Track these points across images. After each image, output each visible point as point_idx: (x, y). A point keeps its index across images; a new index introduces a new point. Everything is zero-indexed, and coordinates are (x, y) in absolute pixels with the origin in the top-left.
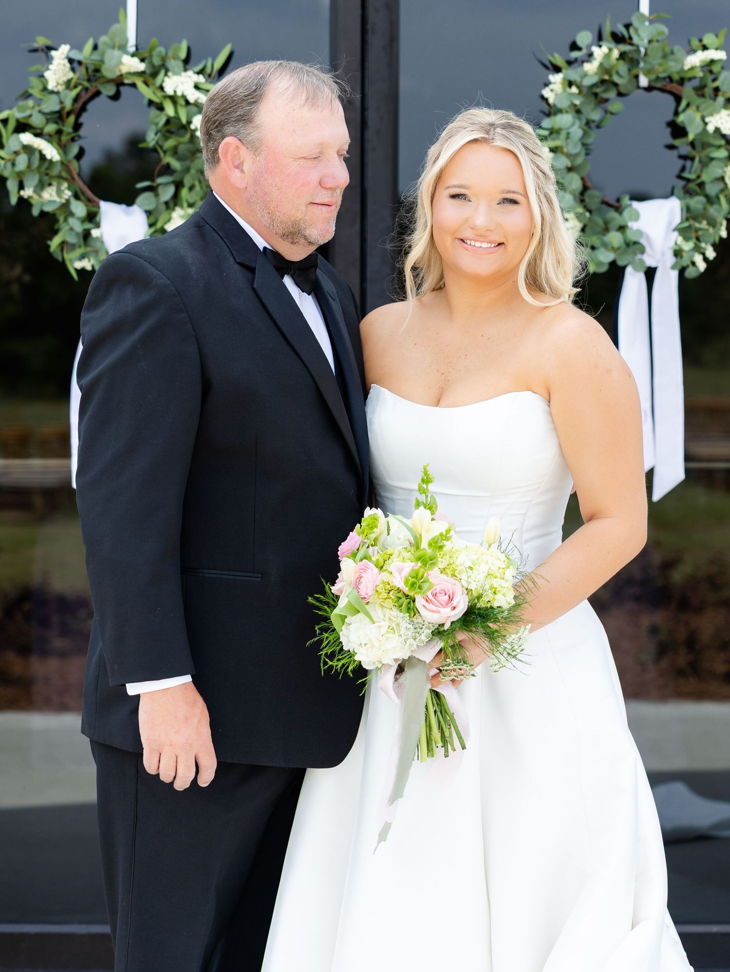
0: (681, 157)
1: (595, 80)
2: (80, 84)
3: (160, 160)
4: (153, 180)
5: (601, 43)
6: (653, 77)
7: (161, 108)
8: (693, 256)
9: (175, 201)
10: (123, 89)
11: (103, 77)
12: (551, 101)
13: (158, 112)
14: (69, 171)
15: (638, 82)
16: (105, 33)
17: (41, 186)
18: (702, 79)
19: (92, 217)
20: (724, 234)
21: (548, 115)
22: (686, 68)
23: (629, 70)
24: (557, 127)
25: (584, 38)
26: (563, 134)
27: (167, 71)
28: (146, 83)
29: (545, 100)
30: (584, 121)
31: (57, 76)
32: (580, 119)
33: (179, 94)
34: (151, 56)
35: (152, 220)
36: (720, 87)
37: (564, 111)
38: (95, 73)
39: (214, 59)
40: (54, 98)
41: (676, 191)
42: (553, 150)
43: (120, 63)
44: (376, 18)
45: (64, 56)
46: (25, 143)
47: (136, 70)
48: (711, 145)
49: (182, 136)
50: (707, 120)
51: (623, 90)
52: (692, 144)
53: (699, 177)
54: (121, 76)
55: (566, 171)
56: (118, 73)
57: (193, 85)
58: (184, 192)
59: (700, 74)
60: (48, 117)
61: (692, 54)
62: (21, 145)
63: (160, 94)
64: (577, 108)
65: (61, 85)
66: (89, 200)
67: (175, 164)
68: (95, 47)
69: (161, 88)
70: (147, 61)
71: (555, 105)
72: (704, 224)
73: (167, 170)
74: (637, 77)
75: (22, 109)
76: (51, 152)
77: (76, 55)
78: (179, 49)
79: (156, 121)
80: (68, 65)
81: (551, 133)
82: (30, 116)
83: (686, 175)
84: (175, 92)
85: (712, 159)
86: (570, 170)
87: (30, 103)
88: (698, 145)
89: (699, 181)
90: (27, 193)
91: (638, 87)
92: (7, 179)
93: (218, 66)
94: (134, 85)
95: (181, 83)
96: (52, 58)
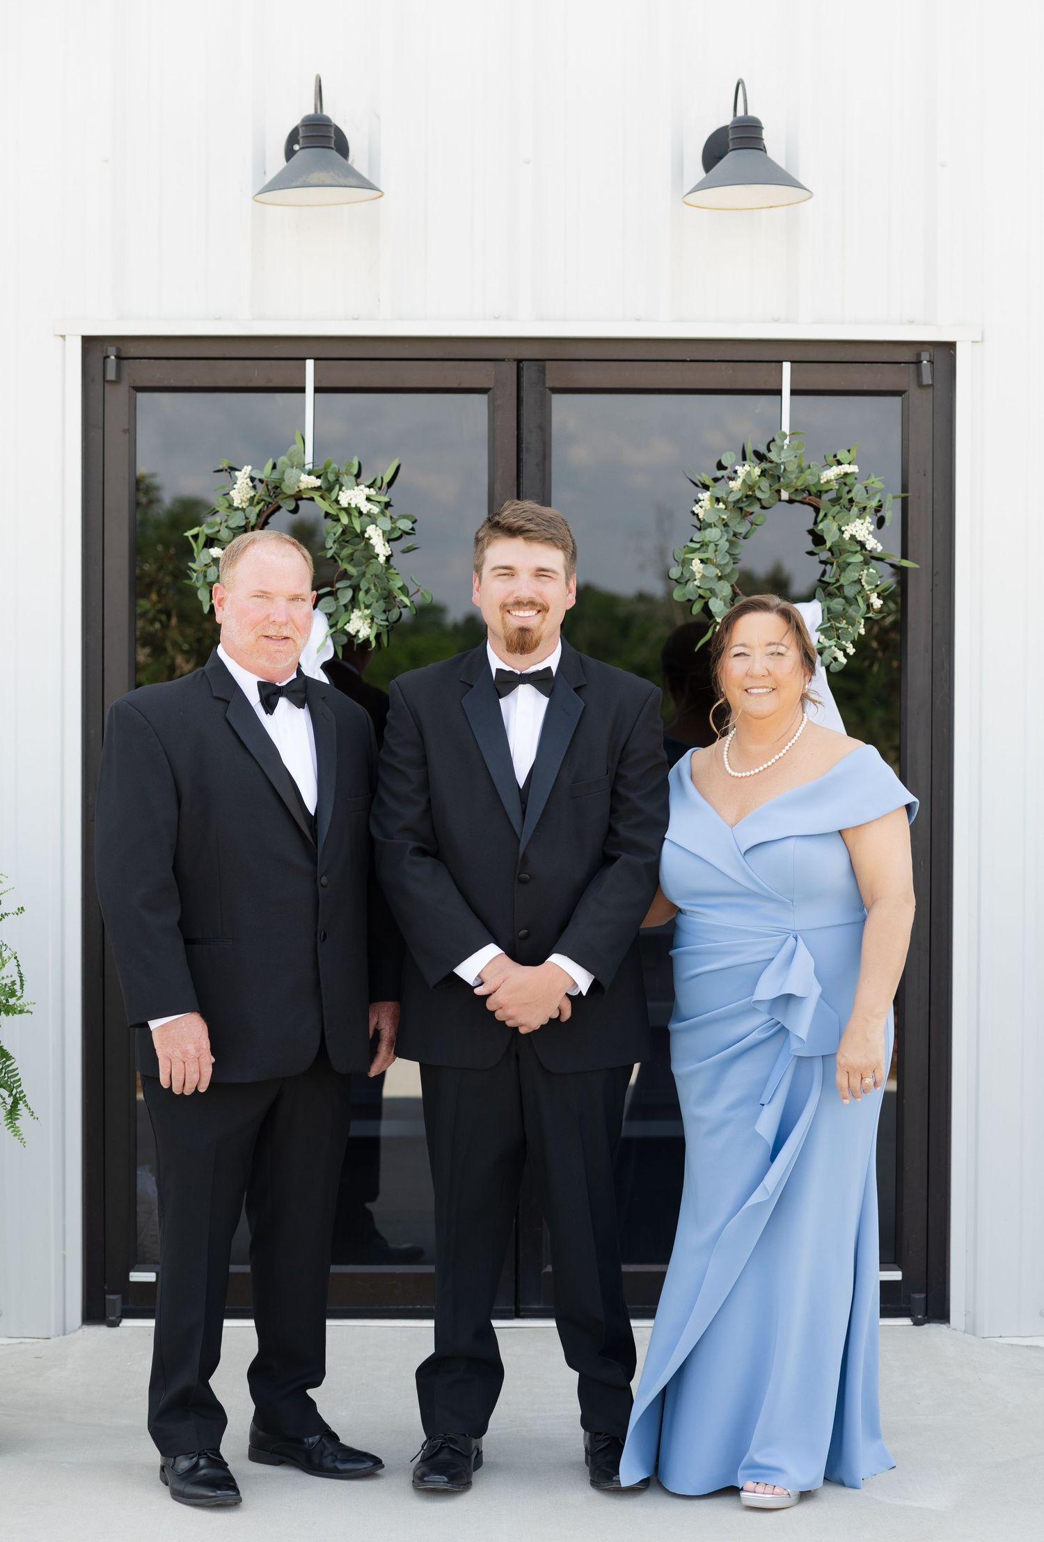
0: (822, 562)
1: (740, 495)
2: (262, 500)
3: (339, 567)
4: (332, 587)
5: (744, 462)
6: (793, 490)
7: (338, 520)
8: (835, 652)
9: (353, 603)
10: (300, 502)
11: (285, 493)
12: (701, 517)
13: (335, 523)
15: (780, 495)
16: (284, 454)
18: (838, 490)
20: (862, 631)
21: (700, 529)
22: (822, 482)
23: (771, 486)
24: (706, 540)
25: (730, 459)
26: (712, 547)
27: (341, 486)
28: (322, 497)
29: (697, 514)
30: (732, 533)
31: (242, 494)
32: (727, 532)
33: (353, 506)
34: (327, 473)
35: (333, 622)
36: (854, 499)
37: (713, 525)
38: (276, 489)
39: (384, 472)
40: (240, 513)
41: (817, 595)
42: (702, 561)
43: (299, 480)
44: (531, 439)
45: (245, 476)
46: (215, 556)
47: (313, 486)
48: (849, 552)
49: (358, 544)
50: (843, 529)
51: (765, 504)
52: (830, 550)
53: (838, 580)
54: (300, 491)
55: (716, 580)
56: (298, 490)
57: (365, 497)
58: (361, 595)
59: (837, 487)
60: (234, 531)
61: (828, 469)
62: (211, 559)
63: (336, 507)
64: (724, 522)
65: (246, 502)
67: (352, 570)
68: (274, 467)
69: (337, 501)
70: (322, 477)
71: (704, 520)
72: (843, 624)
73: (345, 575)
74: (778, 491)
75: (211, 526)
77: (258, 475)
78: (350, 465)
79: (334, 530)
80: (251, 484)
81: (702, 546)
82: (219, 531)
83: (824, 579)
84: (349, 504)
85: (849, 564)
86: (720, 578)
87: (218, 519)
88: (835, 550)
89: (838, 584)
91: (780, 500)
92: (198, 589)
93: (387, 479)
94: (312, 499)
95: (354, 496)
96: (236, 478)
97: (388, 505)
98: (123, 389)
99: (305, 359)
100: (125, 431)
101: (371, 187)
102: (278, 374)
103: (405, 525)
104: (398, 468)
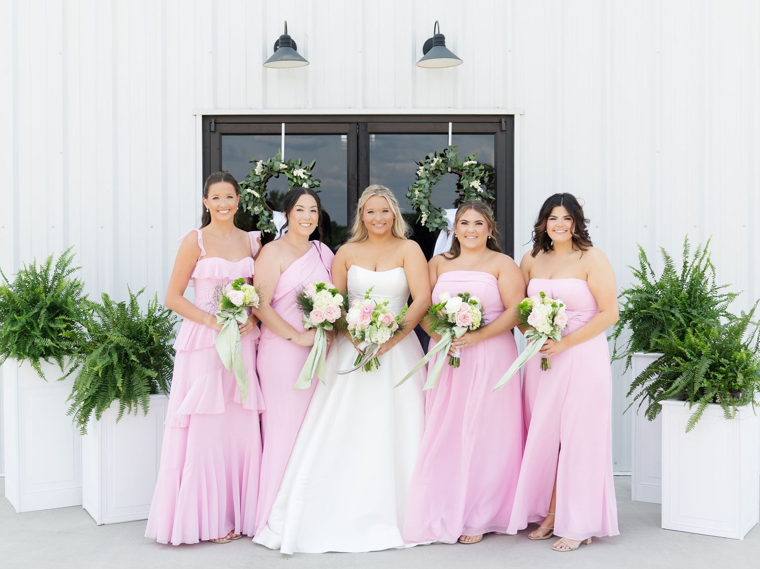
0: (461, 195)
1: (434, 168)
2: (266, 173)
5: (436, 157)
6: (452, 168)
7: (292, 180)
10: (279, 174)
11: (274, 170)
12: (420, 175)
13: (292, 182)
14: (262, 201)
15: (448, 170)
16: (274, 156)
17: (254, 206)
18: (469, 170)
19: (271, 216)
21: (419, 180)
22: (464, 166)
23: (445, 166)
24: (421, 184)
25: (431, 155)
26: (423, 186)
27: (294, 168)
28: (287, 172)
29: (418, 175)
30: (430, 182)
31: (259, 170)
32: (428, 181)
33: (298, 176)
34: (289, 164)
36: (475, 173)
37: (424, 179)
38: (271, 168)
39: (310, 164)
40: (258, 177)
42: (419, 191)
43: (279, 166)
44: (362, 150)
45: (260, 164)
47: (284, 168)
48: (471, 192)
50: (470, 183)
51: (443, 172)
52: (464, 191)
54: (280, 170)
57: (303, 173)
60: (256, 183)
61: (466, 162)
62: (247, 193)
63: (292, 176)
64: (428, 178)
65: (260, 173)
66: (269, 210)
68: (271, 161)
69: (293, 174)
71: (421, 177)
74: (447, 168)
75: (247, 181)
76: (257, 195)
77: (265, 164)
78: (298, 161)
79: (291, 184)
80: (262, 167)
81: (419, 185)
82: (250, 183)
85: (471, 196)
86: (424, 198)
87: (250, 179)
88: (467, 191)
90: (249, 208)
91: (448, 172)
92: (242, 204)
93: (310, 167)
94: (284, 173)
95: (299, 172)
96: (257, 164)
97: (311, 176)
98: (217, 134)
99: (281, 123)
100: (218, 149)
101: (305, 61)
102: (272, 128)
103: (316, 183)
104: (315, 163)
